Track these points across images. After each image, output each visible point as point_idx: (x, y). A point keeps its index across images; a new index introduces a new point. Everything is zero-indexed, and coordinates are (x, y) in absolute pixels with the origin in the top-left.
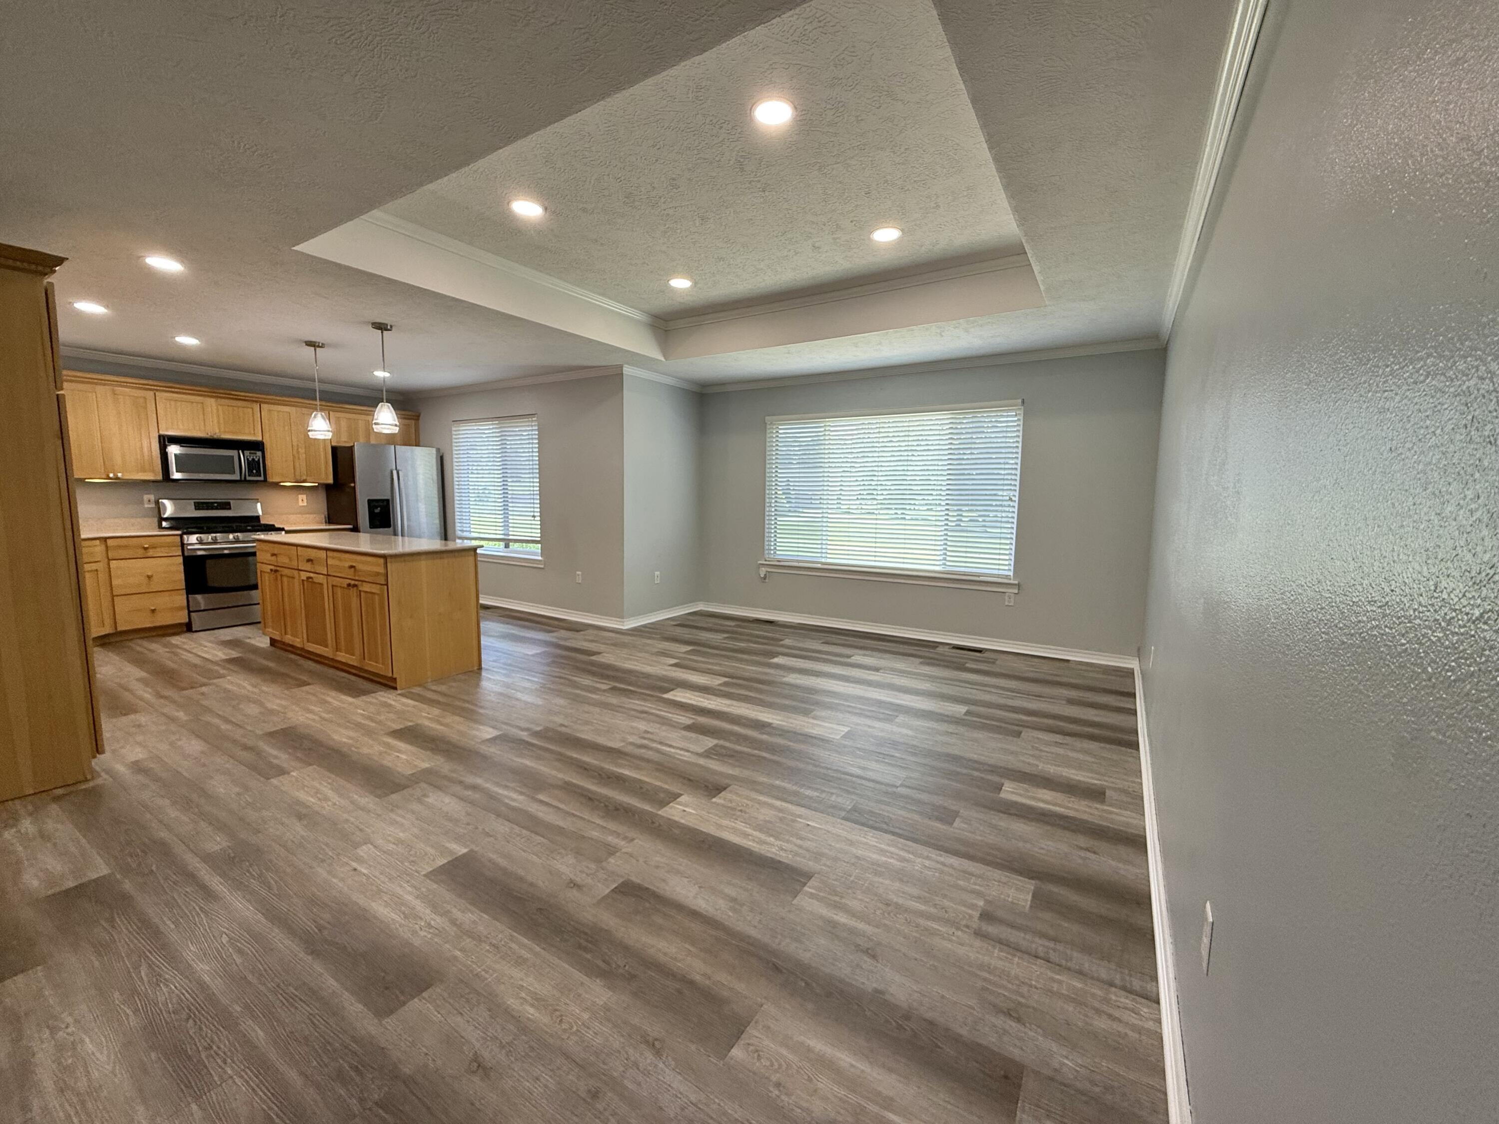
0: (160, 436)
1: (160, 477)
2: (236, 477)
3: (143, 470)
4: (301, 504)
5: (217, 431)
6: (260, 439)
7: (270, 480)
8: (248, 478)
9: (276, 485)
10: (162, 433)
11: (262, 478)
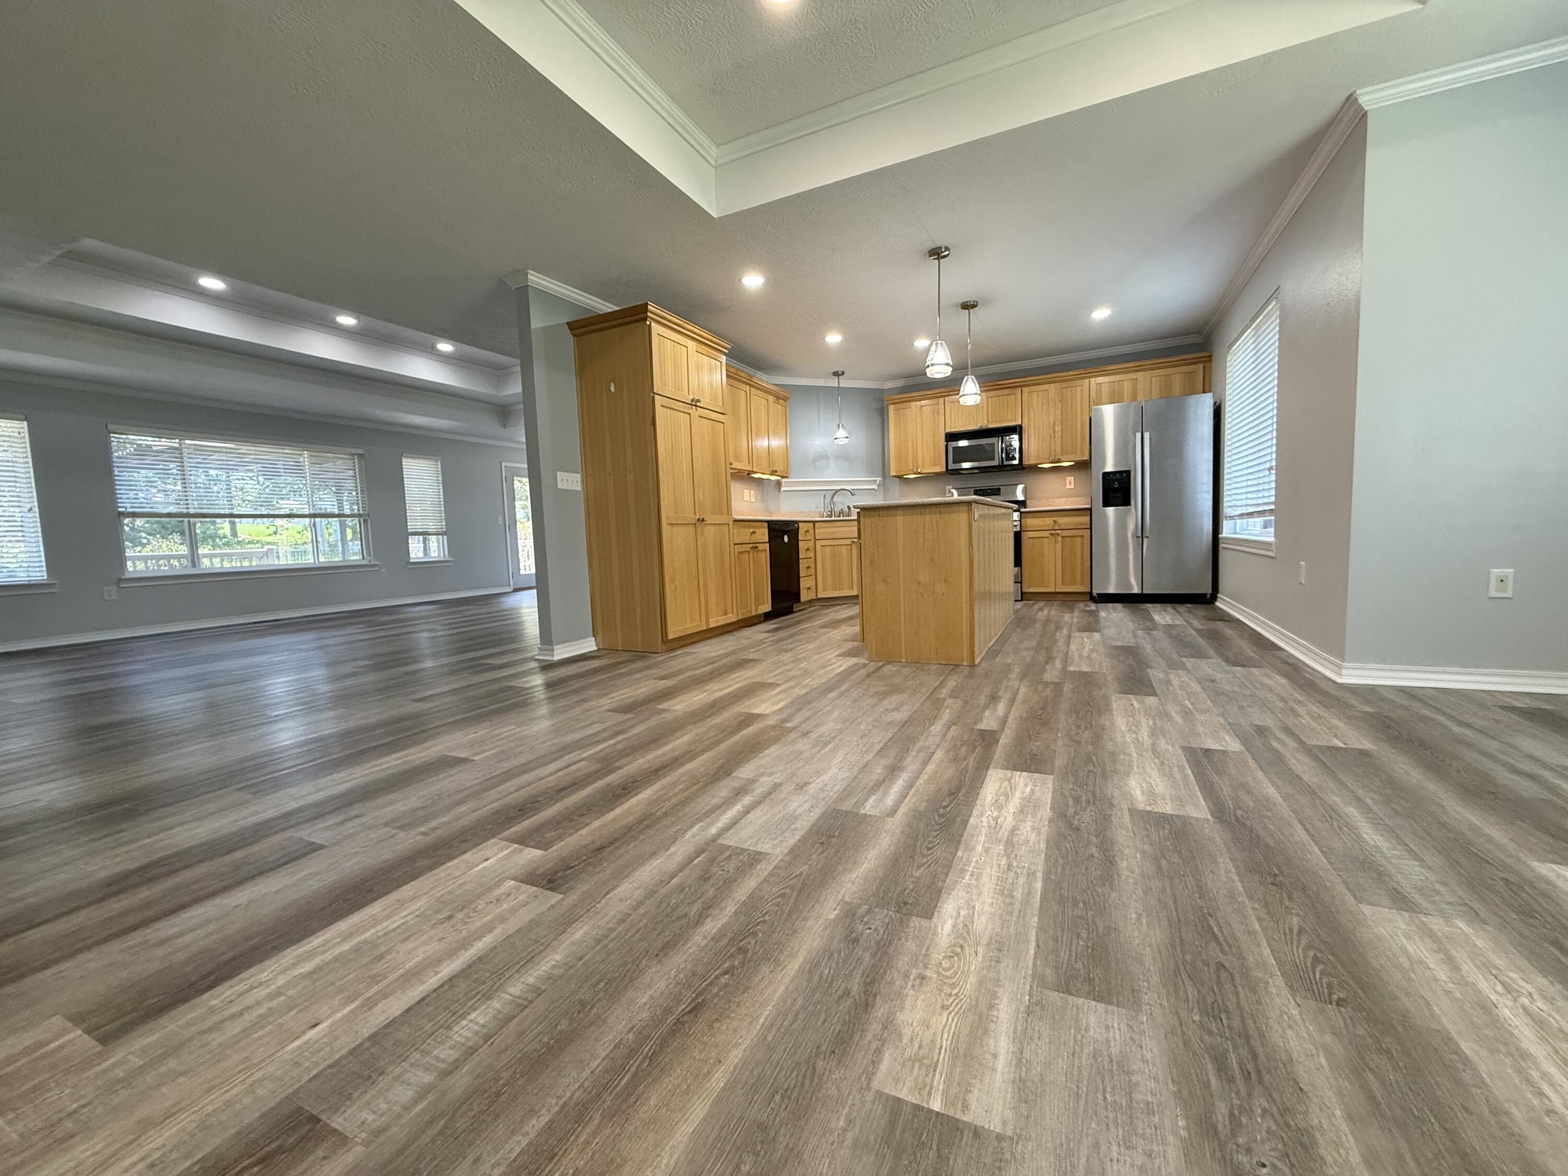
0: (946, 434)
1: (944, 470)
2: (995, 463)
3: (935, 465)
4: (1068, 487)
5: (986, 422)
6: (1019, 423)
7: (1025, 462)
8: (1006, 463)
9: (1034, 469)
10: (948, 431)
11: (1016, 462)
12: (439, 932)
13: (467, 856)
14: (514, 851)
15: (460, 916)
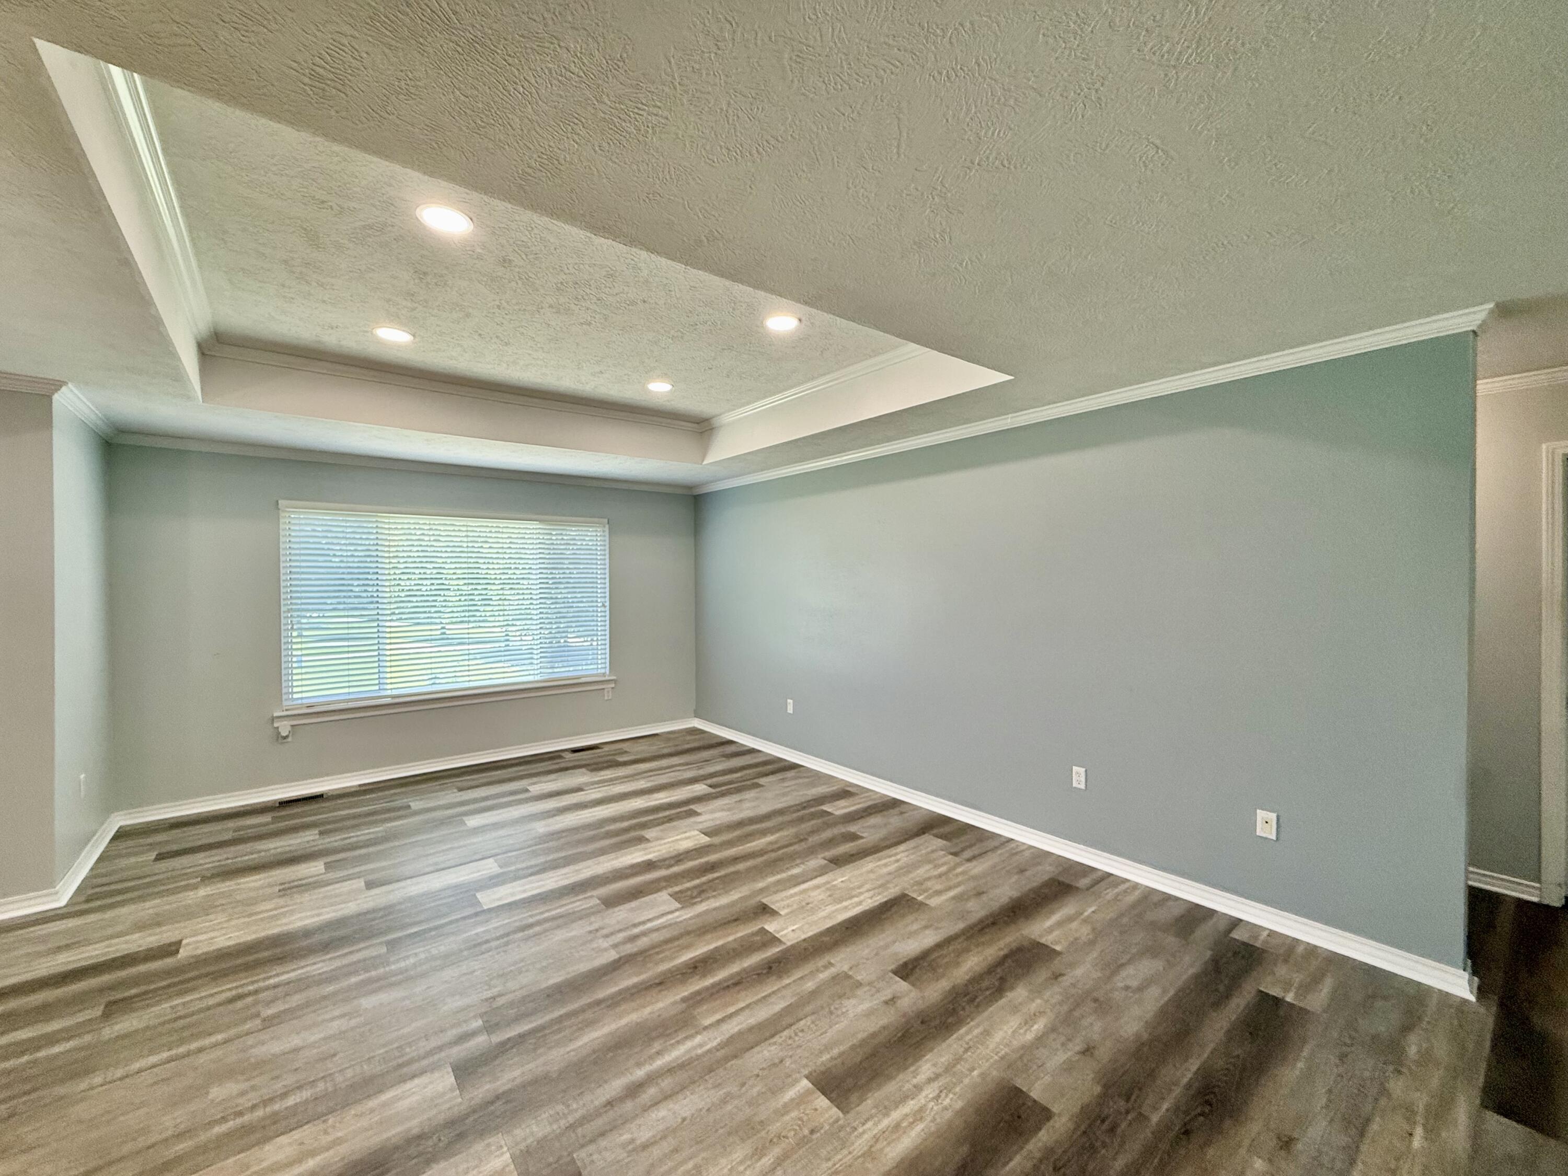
12: (811, 900)
13: (803, 937)
14: (778, 932)
15: (804, 904)
